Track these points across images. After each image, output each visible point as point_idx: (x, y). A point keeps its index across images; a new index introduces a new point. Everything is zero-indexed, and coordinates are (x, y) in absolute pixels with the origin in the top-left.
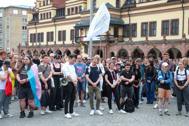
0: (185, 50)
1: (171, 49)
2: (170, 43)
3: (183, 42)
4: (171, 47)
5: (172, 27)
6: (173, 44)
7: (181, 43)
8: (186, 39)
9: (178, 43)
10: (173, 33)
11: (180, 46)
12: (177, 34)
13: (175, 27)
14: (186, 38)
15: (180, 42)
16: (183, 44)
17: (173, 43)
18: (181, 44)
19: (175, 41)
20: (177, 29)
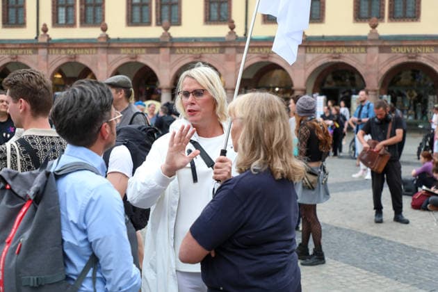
0: (48, 69)
1: (8, 67)
2: (4, 48)
3: (42, 48)
4: (8, 60)
5: (8, 3)
6: (15, 52)
7: (37, 49)
8: (49, 39)
9: (29, 48)
10: (10, 22)
11: (34, 57)
12: (20, 23)
13: (14, 3)
14: (48, 36)
15: (33, 46)
16: (42, 52)
17: (14, 49)
18: (38, 53)
19: (21, 44)
20: (20, 12)
